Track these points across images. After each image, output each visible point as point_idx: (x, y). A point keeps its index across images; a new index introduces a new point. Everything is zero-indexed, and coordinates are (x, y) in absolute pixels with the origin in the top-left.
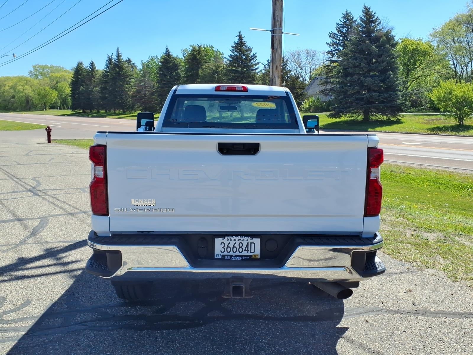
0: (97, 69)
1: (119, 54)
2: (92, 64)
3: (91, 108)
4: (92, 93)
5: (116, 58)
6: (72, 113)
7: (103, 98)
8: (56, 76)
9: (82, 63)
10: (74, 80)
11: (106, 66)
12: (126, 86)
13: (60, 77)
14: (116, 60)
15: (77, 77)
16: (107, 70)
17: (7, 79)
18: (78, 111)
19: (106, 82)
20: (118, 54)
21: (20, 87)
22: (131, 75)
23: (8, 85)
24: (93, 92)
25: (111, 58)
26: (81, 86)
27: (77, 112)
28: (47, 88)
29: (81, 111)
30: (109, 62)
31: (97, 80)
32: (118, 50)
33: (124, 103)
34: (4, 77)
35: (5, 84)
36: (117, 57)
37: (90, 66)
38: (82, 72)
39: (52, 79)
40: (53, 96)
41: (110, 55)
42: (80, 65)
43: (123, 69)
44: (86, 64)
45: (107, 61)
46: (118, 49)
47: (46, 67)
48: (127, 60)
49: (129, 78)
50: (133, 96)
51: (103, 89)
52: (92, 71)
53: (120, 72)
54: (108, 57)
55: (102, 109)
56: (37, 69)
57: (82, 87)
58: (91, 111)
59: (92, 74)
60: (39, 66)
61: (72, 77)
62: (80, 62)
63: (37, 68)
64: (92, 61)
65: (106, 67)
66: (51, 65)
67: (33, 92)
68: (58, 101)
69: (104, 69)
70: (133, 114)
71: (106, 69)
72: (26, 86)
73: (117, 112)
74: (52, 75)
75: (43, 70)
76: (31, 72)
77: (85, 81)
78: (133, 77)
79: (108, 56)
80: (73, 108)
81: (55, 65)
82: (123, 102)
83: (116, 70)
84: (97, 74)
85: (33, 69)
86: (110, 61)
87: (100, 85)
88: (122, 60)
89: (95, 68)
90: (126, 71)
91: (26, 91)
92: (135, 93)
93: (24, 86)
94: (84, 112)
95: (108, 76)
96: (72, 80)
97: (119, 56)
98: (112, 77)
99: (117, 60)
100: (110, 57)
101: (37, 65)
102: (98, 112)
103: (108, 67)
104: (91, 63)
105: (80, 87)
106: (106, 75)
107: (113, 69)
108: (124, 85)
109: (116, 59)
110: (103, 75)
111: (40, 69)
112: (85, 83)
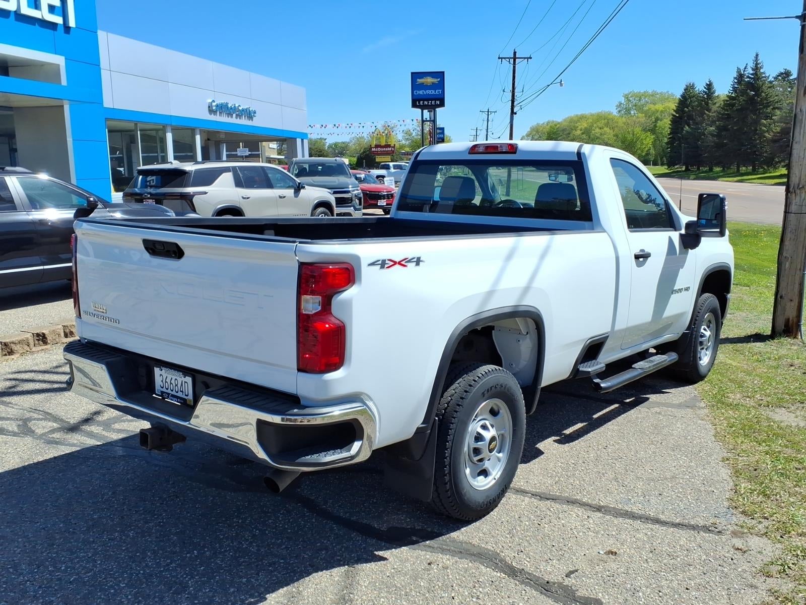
0: (716, 94)
1: (759, 64)
2: (709, 86)
3: (699, 164)
4: (703, 137)
5: (752, 72)
6: (667, 171)
7: (719, 146)
8: (656, 110)
9: (693, 85)
10: (677, 115)
11: (733, 88)
12: (764, 121)
13: (662, 112)
14: (750, 76)
15: (683, 111)
16: (733, 95)
17: (582, 118)
18: (677, 168)
19: (729, 117)
20: (757, 64)
21: (597, 130)
22: (777, 102)
23: (580, 127)
24: (704, 134)
25: (743, 73)
26: (686, 126)
27: (676, 170)
28: (638, 130)
29: (684, 169)
30: (738, 80)
31: (714, 114)
32: (757, 58)
33: (757, 153)
34: (577, 116)
35: (577, 127)
36: (753, 69)
37: (705, 90)
38: (691, 101)
39: (648, 115)
40: (645, 142)
41: (742, 68)
42: (689, 88)
43: (762, 92)
44: (700, 87)
45: (735, 78)
46: (757, 55)
47: (645, 94)
48: (782, 74)
49: (771, 107)
50: (774, 141)
51: (720, 129)
52: (707, 99)
53: (756, 98)
54: (738, 72)
55: (717, 165)
56: (631, 99)
57: (687, 128)
58: (698, 169)
59: (707, 104)
60: (635, 95)
61: (674, 111)
62: (690, 84)
63: (631, 97)
64: (710, 81)
65: (731, 89)
66: (654, 91)
67: (615, 138)
68: (652, 151)
69: (727, 93)
70: (770, 173)
71: (732, 93)
72: (605, 129)
73: (743, 169)
74: (650, 107)
75: (640, 100)
76: (621, 104)
77: (694, 117)
78: (781, 105)
79: (739, 70)
80: (670, 164)
81: (659, 91)
82: (755, 152)
83: (748, 94)
84: (716, 103)
85: (624, 99)
86: (740, 77)
87: (717, 123)
88: (763, 75)
89: (714, 92)
90: (767, 95)
91: (605, 136)
92: (778, 135)
93: (603, 129)
94: (687, 170)
95: (733, 105)
96: (673, 115)
97: (757, 68)
98: (739, 107)
99: (752, 76)
100: (742, 71)
101: (631, 92)
102: (711, 170)
103: (735, 89)
104: (707, 85)
105: (684, 127)
106: (729, 105)
107: (743, 92)
108: (760, 121)
109: (752, 74)
110: (725, 105)
111: (634, 99)
112: (692, 119)
